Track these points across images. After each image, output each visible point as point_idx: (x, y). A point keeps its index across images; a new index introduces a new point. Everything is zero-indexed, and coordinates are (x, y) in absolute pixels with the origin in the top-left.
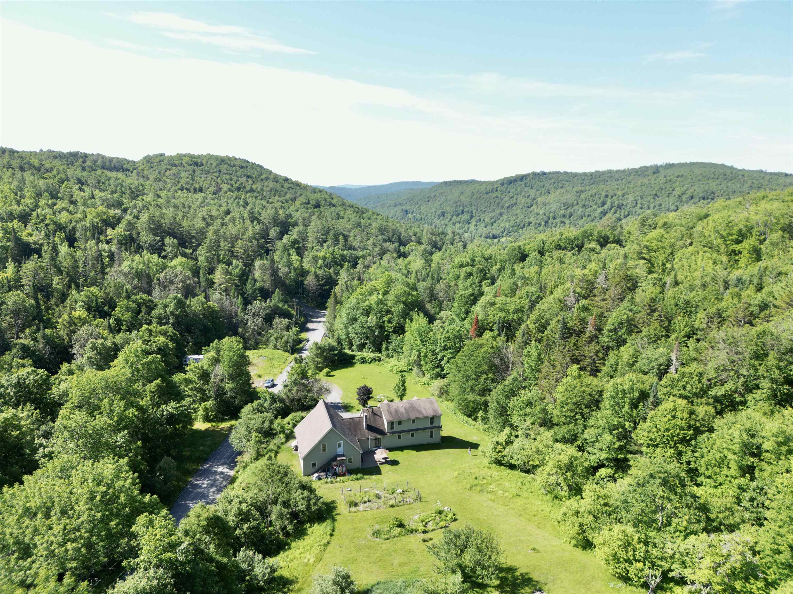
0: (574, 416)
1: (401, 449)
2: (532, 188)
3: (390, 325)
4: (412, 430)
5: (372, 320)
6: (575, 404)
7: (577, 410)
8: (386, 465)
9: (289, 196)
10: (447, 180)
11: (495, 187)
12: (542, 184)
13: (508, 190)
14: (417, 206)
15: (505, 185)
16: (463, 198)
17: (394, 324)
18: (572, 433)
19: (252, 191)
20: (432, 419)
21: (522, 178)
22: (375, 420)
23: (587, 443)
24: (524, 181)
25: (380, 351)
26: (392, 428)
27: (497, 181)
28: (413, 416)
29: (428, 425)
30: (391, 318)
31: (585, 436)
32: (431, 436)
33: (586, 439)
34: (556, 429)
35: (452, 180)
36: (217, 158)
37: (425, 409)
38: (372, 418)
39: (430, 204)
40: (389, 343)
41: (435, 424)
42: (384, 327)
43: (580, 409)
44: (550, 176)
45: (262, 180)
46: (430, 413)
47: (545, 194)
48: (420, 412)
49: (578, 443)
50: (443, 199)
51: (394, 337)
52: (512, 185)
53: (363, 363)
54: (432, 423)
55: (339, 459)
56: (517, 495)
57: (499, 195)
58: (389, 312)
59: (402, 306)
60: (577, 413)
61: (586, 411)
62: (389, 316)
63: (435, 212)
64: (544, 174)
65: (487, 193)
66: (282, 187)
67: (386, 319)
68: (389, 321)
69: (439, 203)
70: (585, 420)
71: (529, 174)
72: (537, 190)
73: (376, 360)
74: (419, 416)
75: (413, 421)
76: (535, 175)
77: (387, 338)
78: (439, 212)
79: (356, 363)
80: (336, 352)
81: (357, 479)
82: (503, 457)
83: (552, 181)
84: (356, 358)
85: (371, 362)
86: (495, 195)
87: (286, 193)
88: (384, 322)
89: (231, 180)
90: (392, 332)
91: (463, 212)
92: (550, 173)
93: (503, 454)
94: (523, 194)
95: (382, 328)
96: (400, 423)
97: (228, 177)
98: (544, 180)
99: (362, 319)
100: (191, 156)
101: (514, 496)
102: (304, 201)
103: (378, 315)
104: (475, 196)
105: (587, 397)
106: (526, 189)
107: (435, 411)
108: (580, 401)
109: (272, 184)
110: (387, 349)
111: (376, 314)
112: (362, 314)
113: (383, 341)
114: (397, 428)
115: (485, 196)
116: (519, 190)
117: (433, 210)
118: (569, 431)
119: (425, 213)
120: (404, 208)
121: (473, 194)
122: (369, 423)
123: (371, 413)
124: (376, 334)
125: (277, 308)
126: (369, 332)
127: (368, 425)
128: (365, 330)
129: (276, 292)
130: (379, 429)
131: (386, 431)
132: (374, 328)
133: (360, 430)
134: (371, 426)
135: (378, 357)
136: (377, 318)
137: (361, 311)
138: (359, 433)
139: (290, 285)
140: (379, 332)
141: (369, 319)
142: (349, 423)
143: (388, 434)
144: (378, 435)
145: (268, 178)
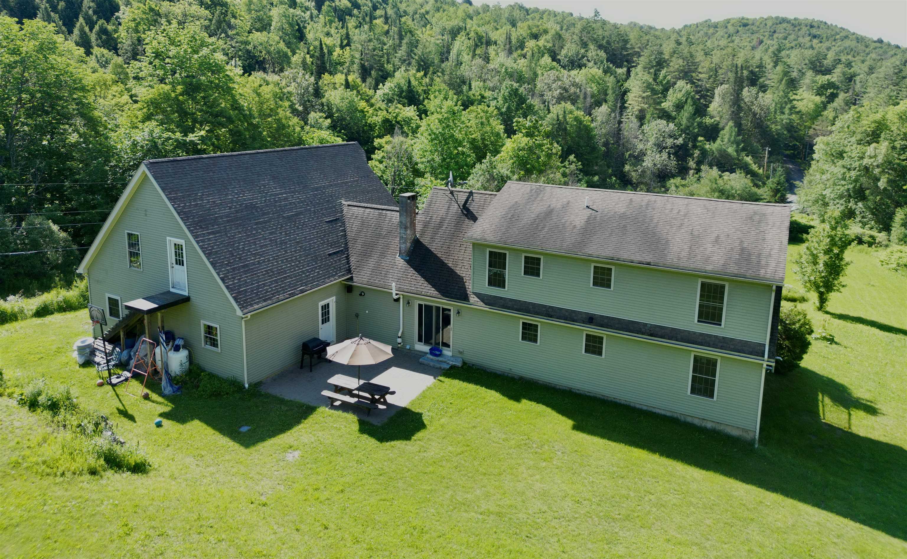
1: (520, 387)
4: (592, 320)
5: (879, 151)
20: (710, 291)
22: (455, 230)
25: (886, 226)
26: (496, 280)
28: (602, 247)
29: (687, 319)
32: (704, 385)
38: (448, 226)
41: (728, 327)
45: (835, 40)
46: (714, 258)
48: (657, 243)
54: (710, 314)
66: (866, 46)
74: (636, 253)
75: (602, 276)
96: (532, 266)
99: (854, 151)
109: (849, 43)
110: (905, 224)
111: (893, 141)
112: (858, 143)
113: (898, 205)
114: (517, 285)
122: (425, 241)
123: (455, 208)
124: (882, 184)
125: (724, 154)
126: (863, 180)
127: (417, 244)
128: (853, 174)
129: (727, 128)
130: (451, 273)
131: (470, 287)
132: (877, 171)
133: (383, 255)
134: (428, 251)
135: (871, 237)
136: (894, 148)
137: (859, 137)
138: (372, 263)
139: (778, 134)
140: (889, 181)
141: (870, 150)
142: (363, 222)
143: (473, 299)
144: (433, 291)
145: (846, 37)
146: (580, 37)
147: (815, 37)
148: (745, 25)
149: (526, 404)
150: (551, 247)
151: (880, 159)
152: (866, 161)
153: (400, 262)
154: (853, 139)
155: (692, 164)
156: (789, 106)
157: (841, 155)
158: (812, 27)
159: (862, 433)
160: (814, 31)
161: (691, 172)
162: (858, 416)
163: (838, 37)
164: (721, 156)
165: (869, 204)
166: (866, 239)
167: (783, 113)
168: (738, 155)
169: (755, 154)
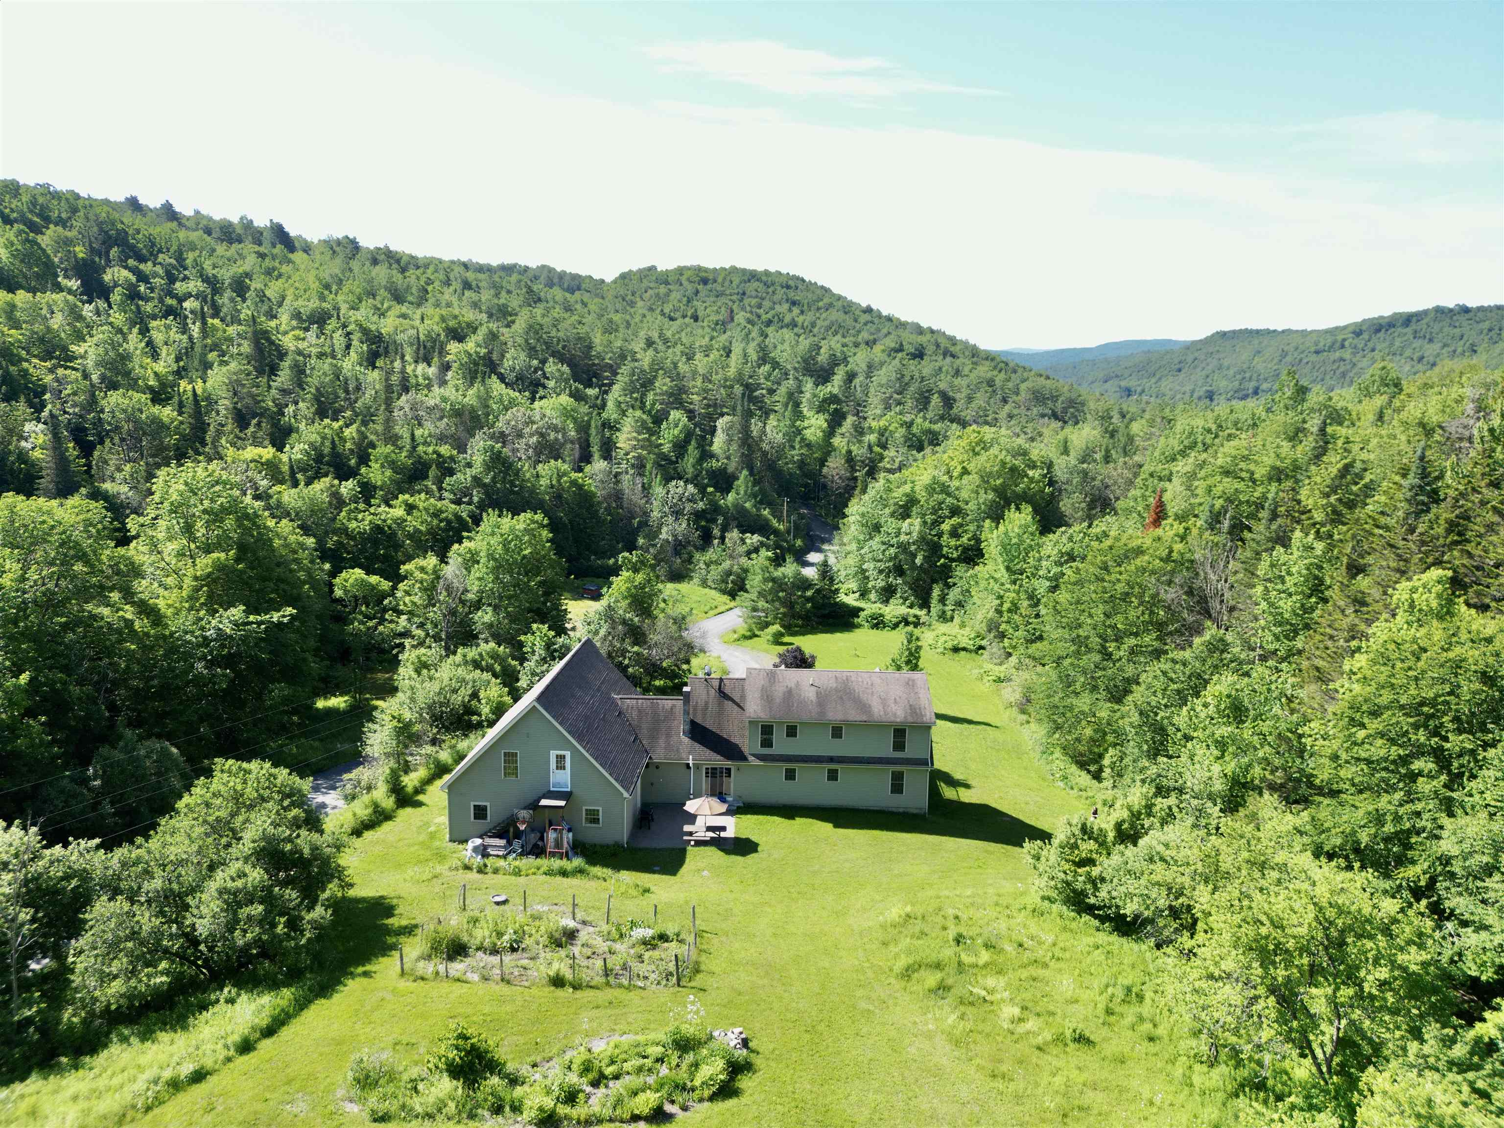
0: (1404, 761)
1: (789, 811)
2: (1431, 340)
3: (953, 542)
4: (831, 760)
5: (913, 527)
6: (1414, 709)
7: (1421, 736)
8: (713, 852)
9: (865, 335)
10: (1227, 328)
11: (1340, 338)
12: (1457, 331)
13: (1370, 345)
14: (1153, 380)
15: (1365, 336)
16: (1259, 364)
17: (964, 540)
18: (1389, 828)
19: (793, 324)
20: (900, 734)
21: (1408, 319)
22: (721, 711)
23: (1452, 876)
24: (1413, 326)
25: (925, 604)
26: (767, 743)
27: (1345, 328)
28: (836, 714)
29: (887, 750)
30: (961, 525)
31: (1447, 846)
32: (897, 787)
33: (1446, 861)
34: (1325, 808)
35: (1237, 328)
36: (744, 271)
37: (884, 702)
38: (712, 707)
39: (1182, 375)
40: (949, 587)
41: (909, 752)
42: (941, 547)
43: (1435, 733)
44: (1480, 315)
45: (818, 309)
46: (898, 713)
47: (1463, 353)
48: (865, 708)
49: (1416, 872)
50: (1214, 363)
51: (960, 570)
52: (1381, 334)
53: (876, 626)
54: (899, 746)
55: (544, 802)
56: (1081, 1039)
57: (1347, 355)
58: (955, 511)
59: (991, 496)
60: (1419, 752)
61: (1456, 742)
62: (955, 520)
63: (1193, 392)
64: (1466, 310)
65: (1317, 352)
66: (856, 321)
67: (946, 527)
68: (955, 533)
69: (1204, 373)
70: (1455, 780)
71: (1426, 312)
72: (1445, 345)
73: (907, 623)
74: (854, 715)
75: (837, 732)
76: (1440, 312)
77: (944, 575)
78: (1200, 392)
79: (859, 626)
80: (809, 593)
81: (564, 873)
82: (1095, 882)
83: (1486, 325)
84: (862, 614)
85: (895, 626)
86: (1338, 354)
87: (859, 332)
88: (940, 535)
89: (760, 306)
90: (958, 560)
91: (1256, 392)
92: (1481, 309)
93: (1095, 872)
94: (1408, 353)
95: (934, 549)
96: (792, 731)
97: (754, 302)
98: (1465, 323)
99: (890, 525)
100: (699, 269)
101: (1059, 1039)
102: (893, 345)
103: (929, 518)
104: (1289, 359)
105: (1469, 687)
106: (1417, 343)
107: (914, 710)
108: (1433, 703)
109: (835, 315)
110: (943, 600)
111: (924, 515)
112: (892, 515)
113: (934, 581)
114: (781, 745)
115: (1313, 358)
116: (1397, 344)
117: (1188, 388)
118: (1378, 819)
119: (1169, 394)
120: (1123, 384)
121: (1284, 354)
122: (699, 720)
123: (712, 692)
124: (918, 561)
125: (740, 510)
126: (902, 557)
127: (693, 723)
128: (892, 551)
129: (742, 477)
130: (727, 742)
131: (746, 750)
132: (913, 548)
133: (668, 736)
134: (704, 729)
135: (915, 616)
136: (925, 523)
137: (892, 508)
138: (662, 742)
139: (790, 474)
140: (925, 557)
141: (905, 525)
142: (640, 711)
143: (751, 758)
144: (719, 757)
145: (831, 305)
146: (526, 341)
147: (794, 303)
148: (705, 281)
149: (799, 821)
150: (805, 718)
151: (915, 535)
152: (903, 538)
153: (686, 740)
154: (887, 511)
155: (716, 532)
156: (798, 439)
157: (877, 528)
158: (788, 287)
159: (967, 801)
160: (791, 294)
161: (716, 542)
162: (962, 791)
163: (821, 304)
164: (739, 512)
165: (908, 579)
166: (911, 619)
167: (793, 448)
168: (758, 510)
169: (770, 504)
